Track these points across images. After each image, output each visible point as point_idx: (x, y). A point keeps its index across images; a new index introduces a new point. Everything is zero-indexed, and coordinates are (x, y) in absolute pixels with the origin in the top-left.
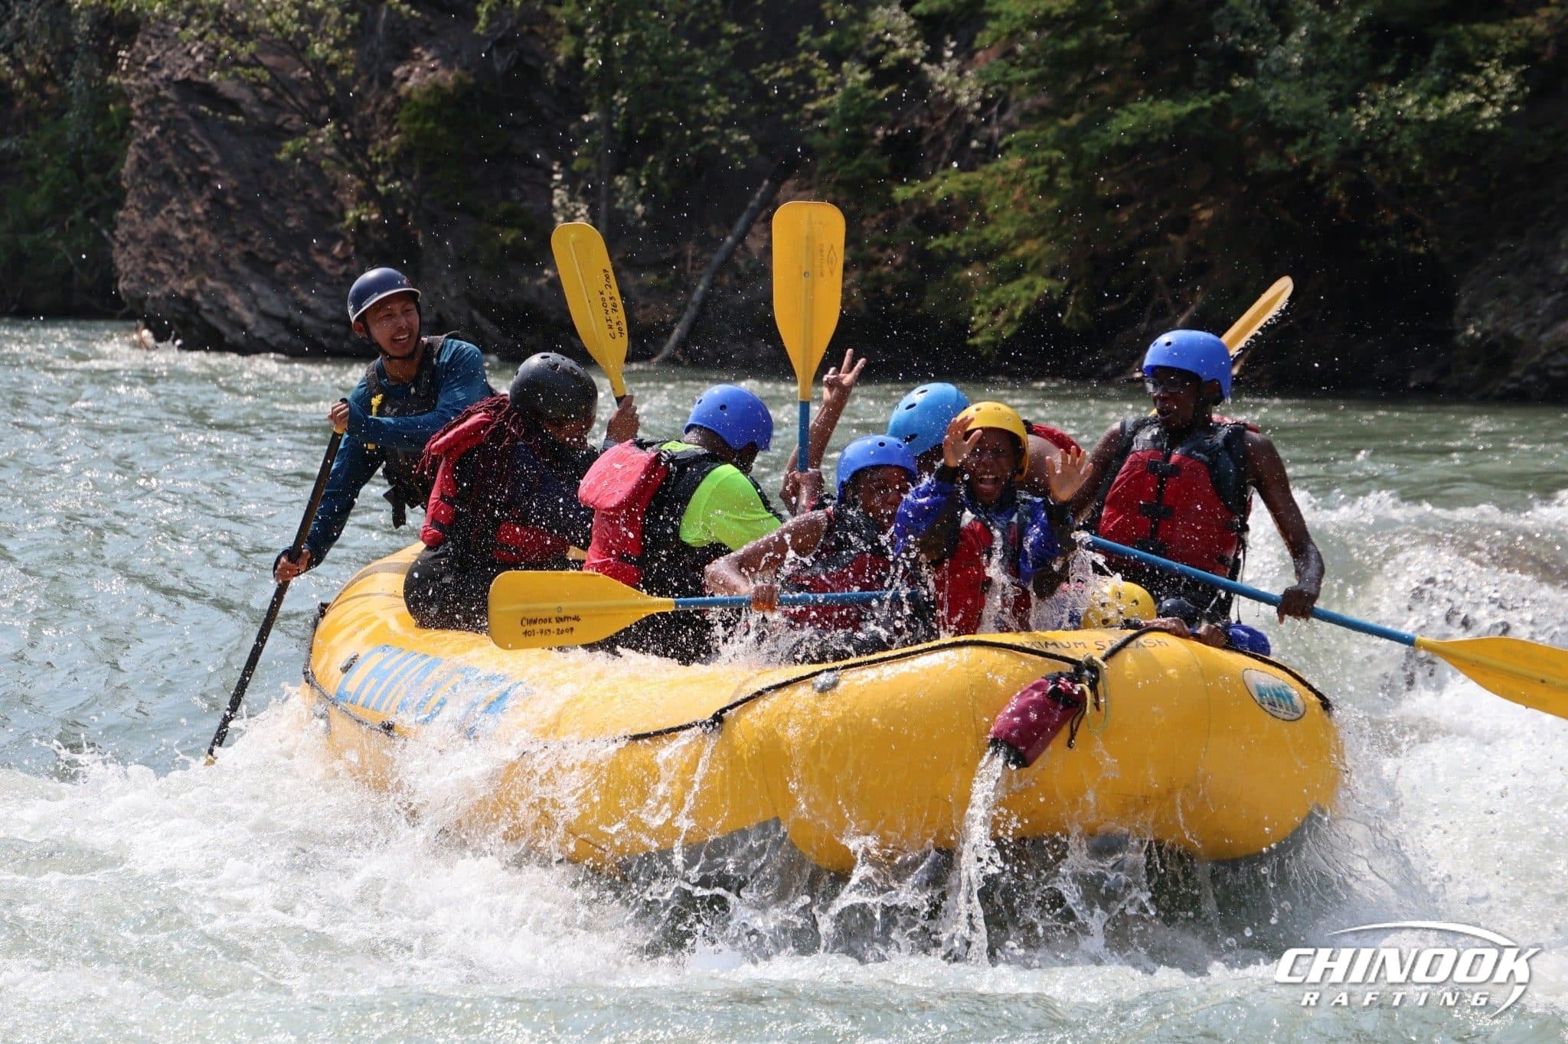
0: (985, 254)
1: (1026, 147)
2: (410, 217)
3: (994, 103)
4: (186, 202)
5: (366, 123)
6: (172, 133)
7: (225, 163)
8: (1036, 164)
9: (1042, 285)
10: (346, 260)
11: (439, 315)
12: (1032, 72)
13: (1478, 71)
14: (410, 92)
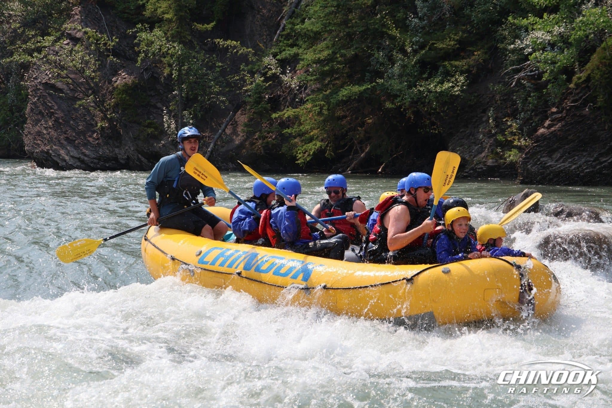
0: (301, 135)
1: (313, 101)
2: (118, 125)
3: (302, 87)
4: (46, 121)
5: (104, 95)
6: (41, 99)
7: (59, 108)
8: (316, 106)
9: (319, 144)
10: (98, 139)
11: (128, 156)
12: (314, 77)
13: (453, 76)
14: (117, 86)
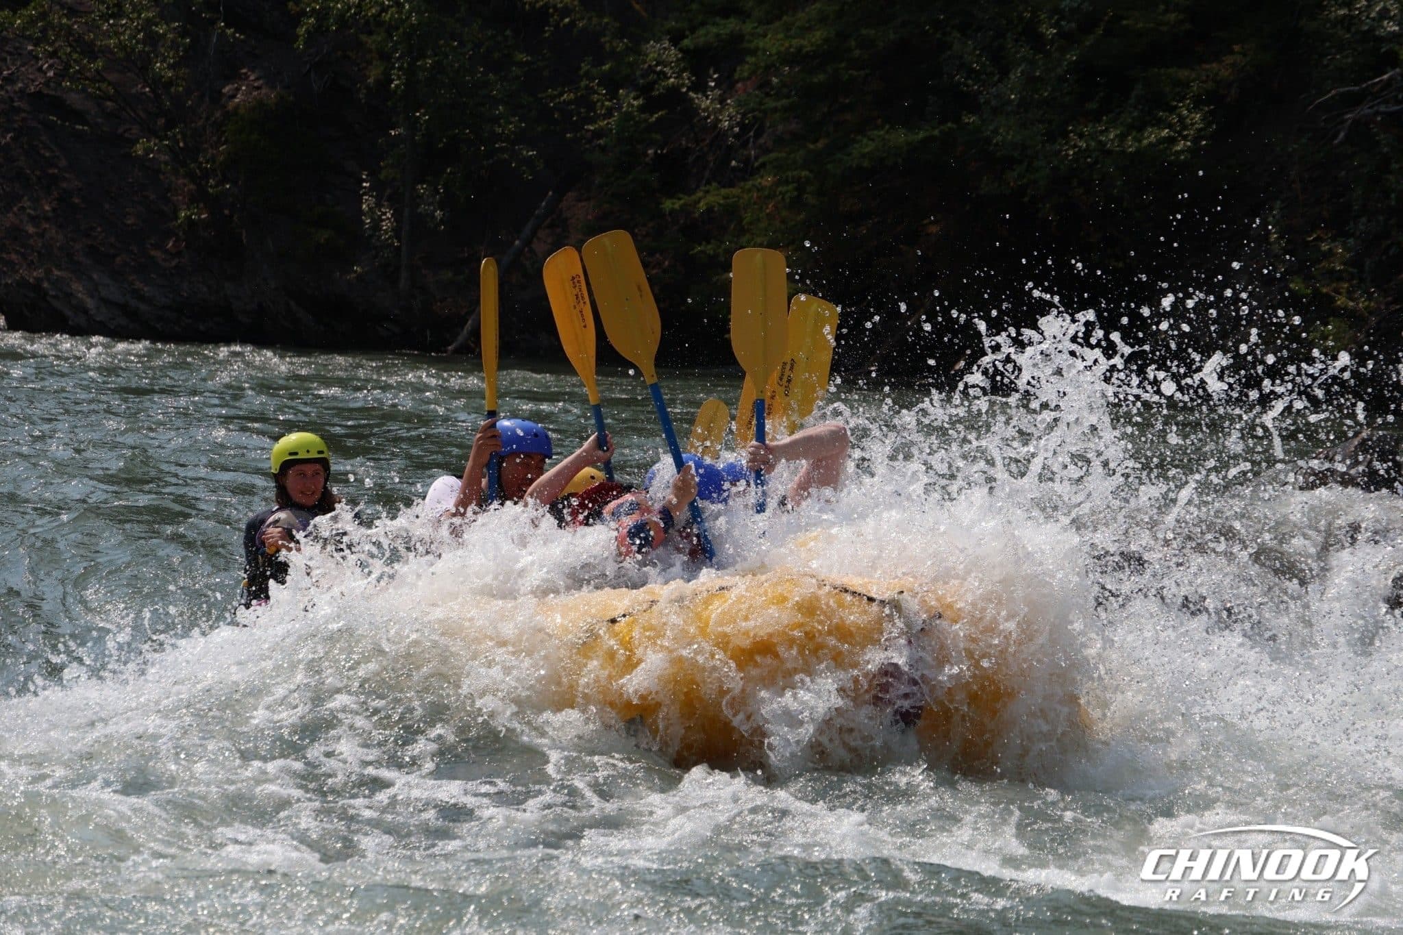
1: (780, 167)
2: (235, 218)
3: (751, 127)
4: (36, 201)
5: (198, 134)
6: (24, 139)
7: (72, 167)
8: (787, 182)
10: (178, 254)
11: (260, 305)
12: (785, 102)
13: (1172, 110)
14: (237, 107)
